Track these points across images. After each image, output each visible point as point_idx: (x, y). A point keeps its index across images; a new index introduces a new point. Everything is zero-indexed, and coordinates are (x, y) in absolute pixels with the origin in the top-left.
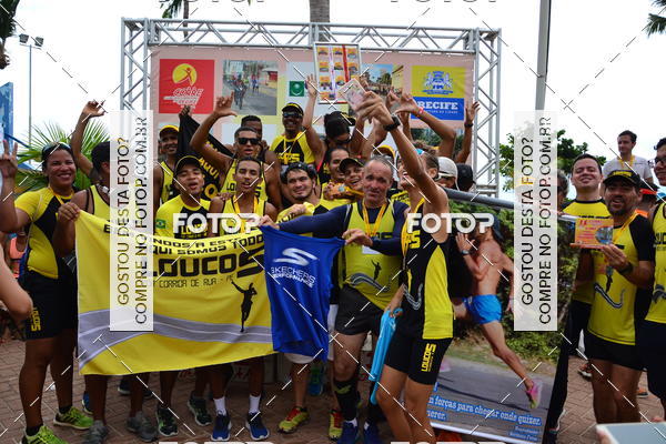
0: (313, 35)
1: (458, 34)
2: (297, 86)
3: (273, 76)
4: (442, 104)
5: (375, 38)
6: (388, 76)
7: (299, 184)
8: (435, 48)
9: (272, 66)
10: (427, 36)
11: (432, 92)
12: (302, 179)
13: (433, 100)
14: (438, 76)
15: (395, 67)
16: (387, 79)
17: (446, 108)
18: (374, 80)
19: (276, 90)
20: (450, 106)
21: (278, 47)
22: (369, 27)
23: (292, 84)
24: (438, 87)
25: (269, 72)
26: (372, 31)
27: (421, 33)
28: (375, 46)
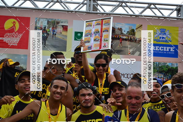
0: (90, 5)
1: (175, 7)
2: (79, 35)
3: (65, 28)
4: (165, 48)
5: (125, 8)
6: (133, 31)
7: (87, 97)
8: (161, 15)
9: (65, 22)
10: (156, 8)
11: (159, 41)
12: (89, 95)
13: (160, 45)
14: (163, 31)
15: (138, 25)
16: (133, 32)
17: (168, 50)
18: (125, 33)
19: (66, 36)
20: (170, 49)
21: (68, 11)
22: (122, 2)
23: (76, 33)
24: (163, 38)
25: (63, 26)
26: (124, 4)
27: (152, 6)
28: (125, 13)
